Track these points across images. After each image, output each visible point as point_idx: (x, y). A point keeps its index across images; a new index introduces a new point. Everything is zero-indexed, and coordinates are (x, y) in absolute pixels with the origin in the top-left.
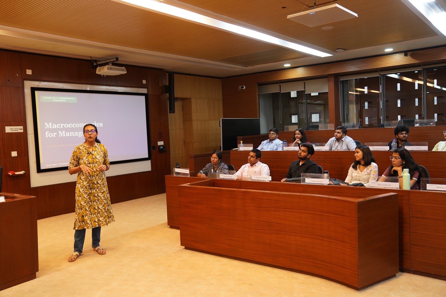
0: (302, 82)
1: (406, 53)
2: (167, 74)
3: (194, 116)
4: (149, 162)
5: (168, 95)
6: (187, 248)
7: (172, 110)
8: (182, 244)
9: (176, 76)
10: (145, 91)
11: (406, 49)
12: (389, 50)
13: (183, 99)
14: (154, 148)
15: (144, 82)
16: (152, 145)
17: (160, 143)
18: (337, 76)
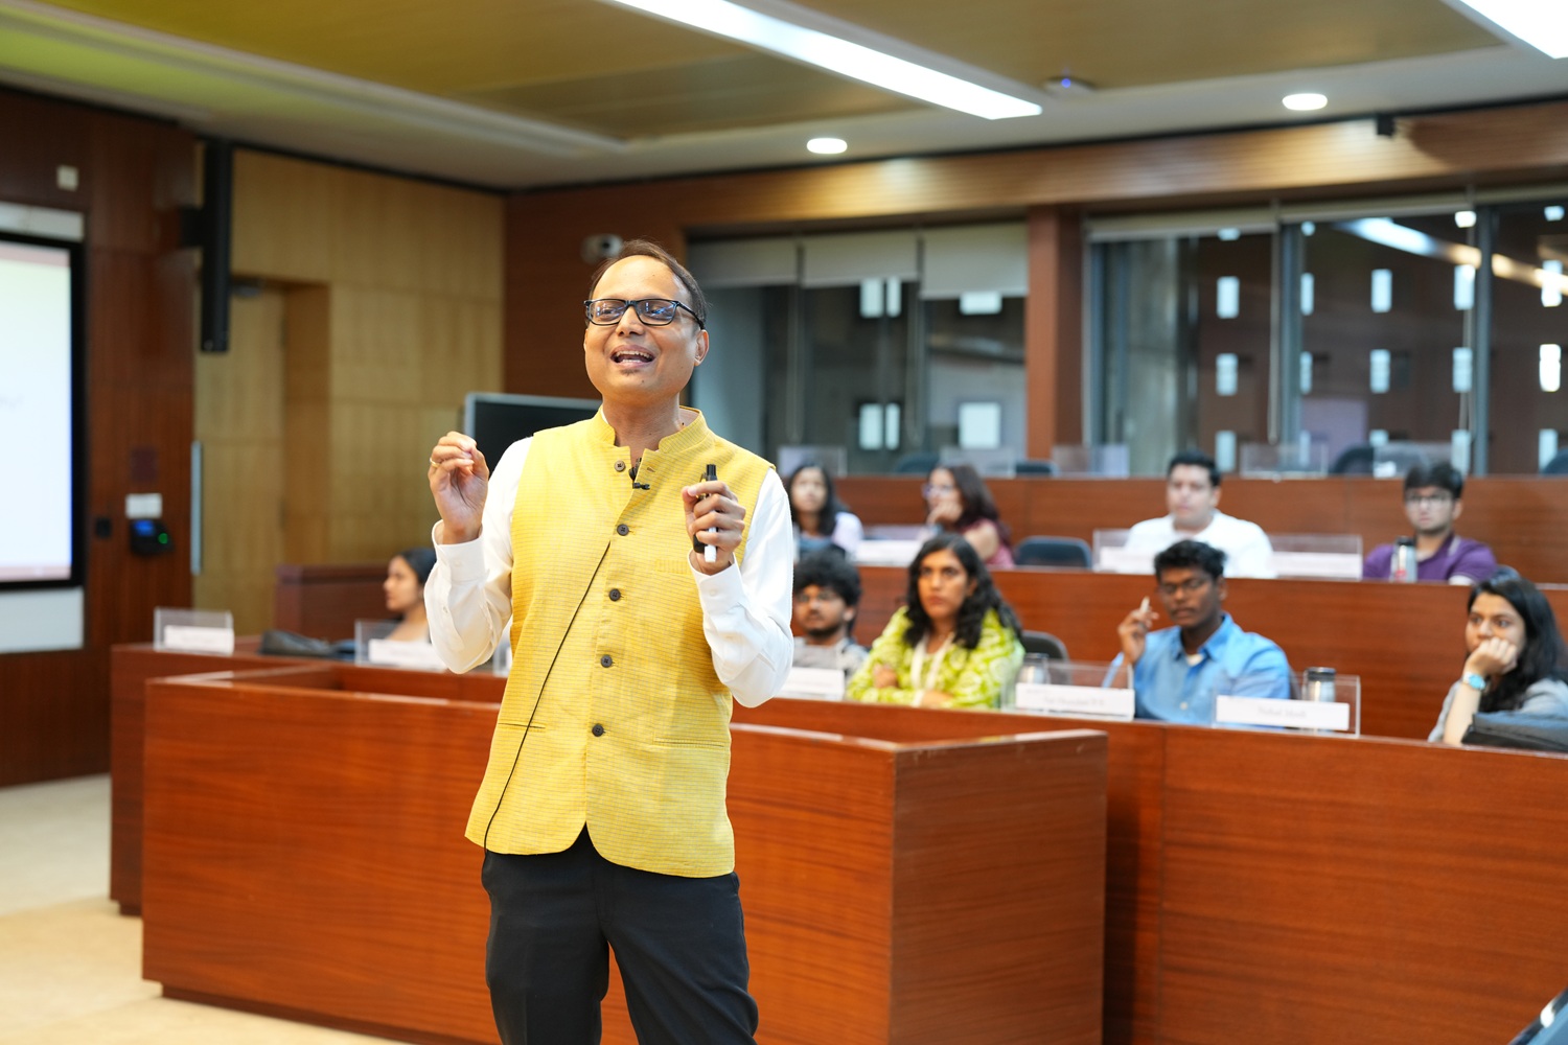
0: (907, 240)
1: (1385, 123)
2: (199, 150)
3: (344, 377)
4: (71, 604)
5: (195, 258)
6: (172, 993)
7: (215, 337)
8: (149, 973)
9: (244, 163)
10: (69, 226)
11: (1386, 103)
12: (1304, 102)
13: (289, 289)
14: (104, 527)
15: (67, 178)
16: (95, 512)
17: (144, 506)
18: (1071, 218)
